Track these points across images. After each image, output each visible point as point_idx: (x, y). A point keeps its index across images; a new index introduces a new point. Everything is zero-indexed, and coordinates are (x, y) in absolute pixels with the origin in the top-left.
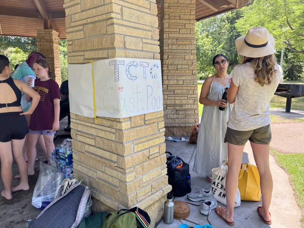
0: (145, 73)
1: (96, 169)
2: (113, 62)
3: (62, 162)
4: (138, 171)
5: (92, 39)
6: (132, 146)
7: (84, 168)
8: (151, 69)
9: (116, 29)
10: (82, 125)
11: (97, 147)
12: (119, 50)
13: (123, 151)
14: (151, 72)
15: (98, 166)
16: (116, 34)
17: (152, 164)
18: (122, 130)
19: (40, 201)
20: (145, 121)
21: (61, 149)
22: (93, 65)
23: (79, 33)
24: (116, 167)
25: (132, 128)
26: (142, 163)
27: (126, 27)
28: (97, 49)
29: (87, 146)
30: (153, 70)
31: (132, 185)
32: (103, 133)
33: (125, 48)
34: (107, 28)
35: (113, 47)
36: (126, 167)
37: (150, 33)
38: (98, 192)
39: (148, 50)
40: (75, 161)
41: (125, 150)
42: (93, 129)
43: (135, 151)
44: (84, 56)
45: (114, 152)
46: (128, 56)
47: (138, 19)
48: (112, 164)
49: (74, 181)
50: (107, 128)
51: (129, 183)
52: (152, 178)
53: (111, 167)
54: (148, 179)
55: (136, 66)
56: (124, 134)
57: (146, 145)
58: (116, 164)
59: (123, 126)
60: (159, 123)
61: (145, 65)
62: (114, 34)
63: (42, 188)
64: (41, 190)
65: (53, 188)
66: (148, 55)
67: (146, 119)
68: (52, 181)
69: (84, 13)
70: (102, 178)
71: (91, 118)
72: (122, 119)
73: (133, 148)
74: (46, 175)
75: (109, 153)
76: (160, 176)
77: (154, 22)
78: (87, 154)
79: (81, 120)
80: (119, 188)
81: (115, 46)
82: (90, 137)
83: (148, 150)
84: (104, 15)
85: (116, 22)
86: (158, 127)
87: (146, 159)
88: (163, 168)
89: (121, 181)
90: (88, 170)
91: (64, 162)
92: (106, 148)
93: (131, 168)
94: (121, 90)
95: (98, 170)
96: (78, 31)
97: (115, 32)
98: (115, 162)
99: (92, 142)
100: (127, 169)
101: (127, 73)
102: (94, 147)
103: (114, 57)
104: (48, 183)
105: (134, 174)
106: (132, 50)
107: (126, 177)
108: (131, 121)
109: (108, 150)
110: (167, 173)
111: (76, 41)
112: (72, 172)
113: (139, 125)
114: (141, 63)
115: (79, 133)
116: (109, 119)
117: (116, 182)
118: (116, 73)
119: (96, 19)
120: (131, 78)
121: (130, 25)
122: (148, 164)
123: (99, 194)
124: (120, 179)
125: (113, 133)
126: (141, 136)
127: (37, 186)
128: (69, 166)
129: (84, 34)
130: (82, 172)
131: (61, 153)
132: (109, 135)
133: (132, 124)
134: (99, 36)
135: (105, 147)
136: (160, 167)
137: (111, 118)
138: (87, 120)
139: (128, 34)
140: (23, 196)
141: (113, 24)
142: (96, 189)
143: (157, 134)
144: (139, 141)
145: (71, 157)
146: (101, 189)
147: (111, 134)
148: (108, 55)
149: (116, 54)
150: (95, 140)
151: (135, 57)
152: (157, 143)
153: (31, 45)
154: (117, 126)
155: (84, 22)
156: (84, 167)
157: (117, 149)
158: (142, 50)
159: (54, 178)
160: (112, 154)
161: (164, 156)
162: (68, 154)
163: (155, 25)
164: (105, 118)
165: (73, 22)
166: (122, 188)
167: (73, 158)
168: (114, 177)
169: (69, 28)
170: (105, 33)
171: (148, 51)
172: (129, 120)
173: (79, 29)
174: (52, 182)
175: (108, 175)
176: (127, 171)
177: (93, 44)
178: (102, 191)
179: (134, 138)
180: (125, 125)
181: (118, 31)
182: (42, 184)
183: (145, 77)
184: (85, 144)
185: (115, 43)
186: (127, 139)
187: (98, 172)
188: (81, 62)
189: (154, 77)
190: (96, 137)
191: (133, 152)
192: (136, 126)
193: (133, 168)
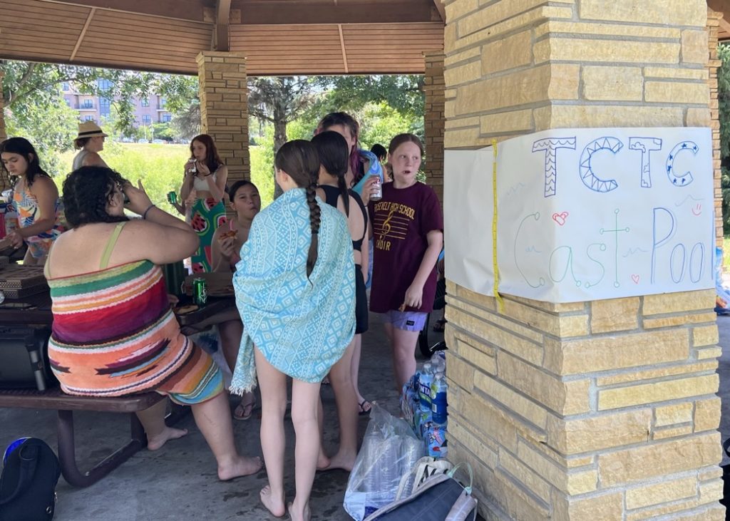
0: (647, 169)
1: (498, 443)
2: (542, 143)
3: (425, 411)
4: (608, 468)
5: (499, 82)
6: (593, 390)
7: (471, 436)
8: (671, 157)
9: (555, 48)
10: (468, 315)
11: (501, 382)
12: (562, 107)
13: (561, 402)
14: (670, 167)
15: (501, 436)
16: (556, 62)
17: (663, 457)
18: (559, 339)
19: (362, 504)
20: (642, 317)
21: (424, 376)
22: (496, 151)
23: (471, 65)
24: (544, 446)
25: (593, 335)
26: (625, 446)
27: (587, 40)
28: (508, 107)
29: (478, 373)
30: (676, 159)
31: (585, 508)
32: (515, 341)
33: (582, 100)
34: (534, 48)
35: (545, 99)
36: (566, 449)
37: (675, 48)
38: (501, 510)
39: (664, 101)
40: (452, 414)
41: (567, 399)
42: (493, 327)
43: (601, 407)
44: (478, 129)
45: (540, 400)
46: (590, 124)
47: (629, 10)
48: (533, 434)
49: (441, 465)
50: (524, 328)
51: (577, 500)
52: (660, 500)
53: (530, 443)
54: (644, 501)
55: (615, 150)
56: (564, 351)
57: (645, 394)
58: (544, 437)
59: (561, 326)
60: (697, 329)
61: (649, 144)
62: (548, 62)
63: (370, 469)
64: (366, 474)
65: (394, 477)
66: (664, 114)
67: (645, 313)
68: (393, 457)
69: (485, 11)
70: (511, 471)
71: (488, 297)
72: (559, 306)
73: (593, 398)
74: (381, 436)
75: (528, 401)
76: (692, 501)
77: (693, 12)
78: (477, 397)
79: (467, 302)
80: (548, 509)
81: (550, 98)
82: (485, 349)
83: (649, 411)
84: (527, 13)
85: (556, 30)
86: (692, 342)
87: (641, 438)
88: (705, 478)
89: (554, 488)
90: (479, 442)
91: (429, 412)
92: (521, 388)
93: (583, 454)
94: (561, 221)
95: (501, 445)
96: (470, 61)
97: (552, 57)
98: (540, 431)
99: (488, 364)
100: (572, 456)
101: (584, 170)
102: (493, 380)
103: (545, 127)
104: (383, 459)
105: (595, 475)
106: (607, 103)
107: (566, 478)
108: (590, 315)
109: (525, 392)
110: (722, 497)
111: (465, 89)
112: (445, 444)
113: (621, 329)
114: (633, 141)
115: (462, 337)
116: (527, 303)
117: (542, 491)
118: (548, 174)
119: (509, 25)
120: (595, 187)
121: (604, 33)
122: (648, 455)
123: (501, 516)
124: (553, 483)
125: (538, 344)
126: (624, 364)
127: (359, 465)
128: (439, 426)
129: (483, 68)
130: (466, 445)
131: (422, 385)
132: (528, 350)
133: (593, 324)
134: (515, 70)
135: (520, 384)
136: (694, 473)
137: (532, 300)
138: (478, 302)
139: (596, 60)
140: (333, 484)
141: (546, 36)
142: (496, 501)
143: (689, 363)
144: (616, 379)
145: (442, 399)
146: (507, 503)
147: (534, 345)
148: (533, 124)
149: (552, 119)
150: (496, 359)
151: (616, 124)
152: (687, 393)
153: (417, 93)
154: (546, 325)
155: (482, 35)
156: (470, 431)
157: (545, 393)
158: (641, 100)
159: (400, 451)
160: (534, 404)
161: (711, 438)
162: (438, 392)
163: (693, 21)
164: (520, 300)
165: (462, 38)
166: (557, 511)
167: (447, 405)
168: (539, 475)
169: (452, 54)
170: (529, 62)
171: (663, 104)
172: (585, 311)
173: (470, 55)
174: (392, 459)
175: (525, 464)
176: (570, 463)
177: (499, 96)
178: (510, 509)
179: (601, 368)
180: (568, 325)
181: (563, 53)
182: (370, 458)
183: (647, 180)
184: (473, 368)
185: (549, 90)
186: (575, 368)
187: (502, 452)
188: (471, 143)
189: (679, 181)
190: (499, 351)
191: (594, 410)
192: (608, 331)
193: (593, 456)
